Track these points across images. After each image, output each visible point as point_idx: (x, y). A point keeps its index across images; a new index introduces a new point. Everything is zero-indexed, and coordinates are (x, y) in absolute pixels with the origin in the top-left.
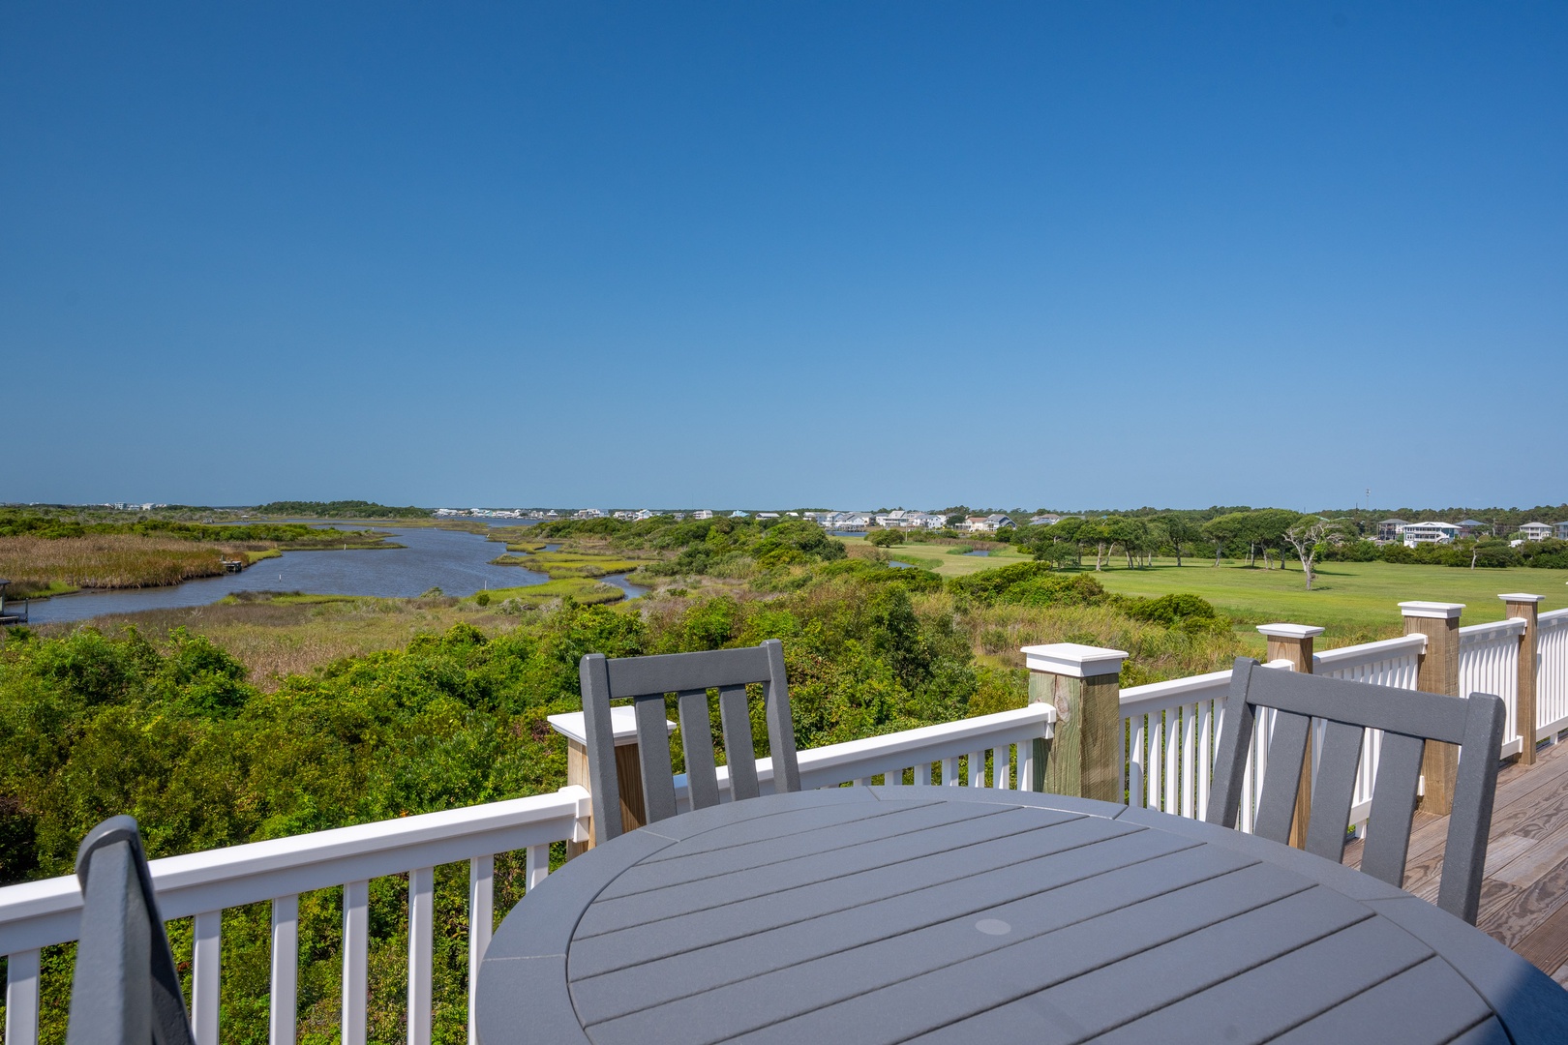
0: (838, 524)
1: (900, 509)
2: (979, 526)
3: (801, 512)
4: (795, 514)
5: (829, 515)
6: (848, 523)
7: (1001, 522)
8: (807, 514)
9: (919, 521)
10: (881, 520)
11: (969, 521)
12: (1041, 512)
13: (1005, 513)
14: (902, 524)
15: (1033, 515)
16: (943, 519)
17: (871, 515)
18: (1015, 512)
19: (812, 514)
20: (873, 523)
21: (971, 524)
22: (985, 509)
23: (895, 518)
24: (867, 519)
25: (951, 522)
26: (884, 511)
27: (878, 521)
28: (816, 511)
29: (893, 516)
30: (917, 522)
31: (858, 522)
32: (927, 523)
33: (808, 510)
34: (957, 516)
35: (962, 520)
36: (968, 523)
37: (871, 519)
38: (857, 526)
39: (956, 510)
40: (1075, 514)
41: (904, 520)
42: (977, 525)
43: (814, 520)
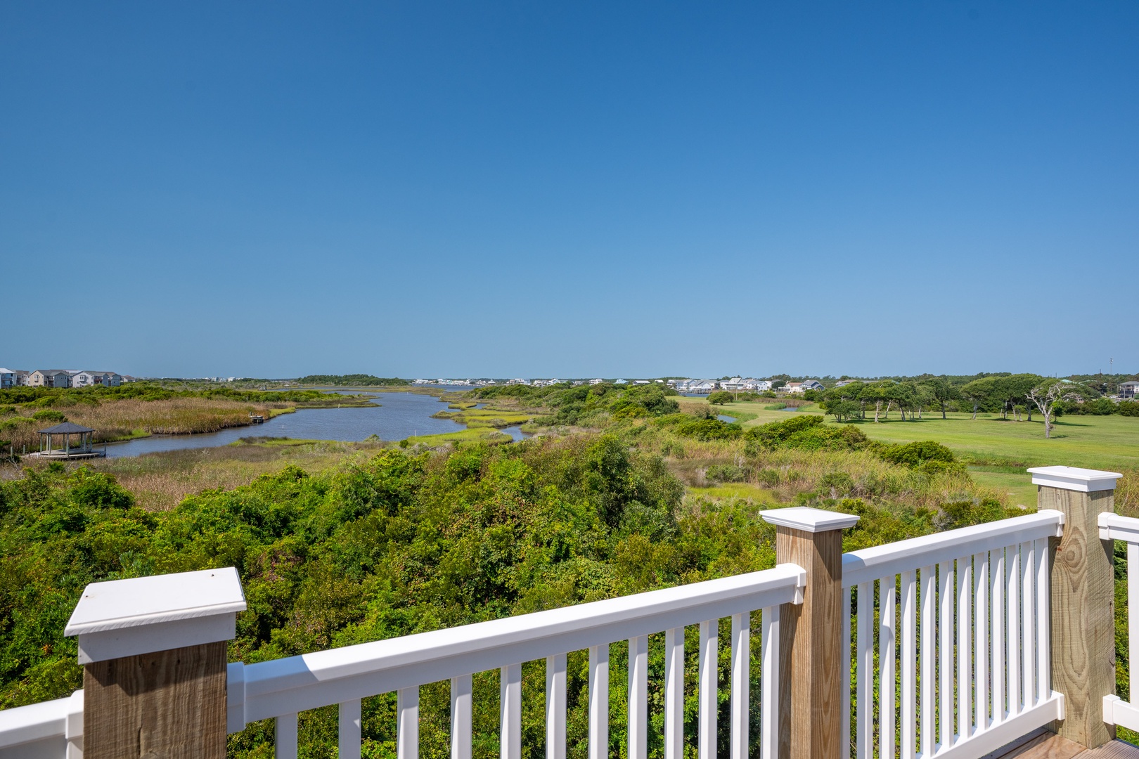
0: (691, 388)
1: (739, 377)
2: (797, 389)
3: (666, 380)
4: (662, 381)
5: (686, 382)
6: (699, 387)
7: (812, 386)
8: (670, 381)
9: (751, 386)
10: (723, 385)
11: (788, 385)
12: (844, 378)
13: (818, 379)
14: (739, 388)
15: (838, 380)
16: (769, 384)
17: (716, 382)
18: (826, 378)
19: (673, 381)
20: (718, 386)
21: (790, 387)
22: (803, 376)
23: (733, 383)
24: (713, 385)
25: (775, 386)
26: (728, 379)
27: (721, 386)
28: (677, 378)
29: (732, 382)
30: (750, 386)
31: (706, 386)
32: (757, 387)
33: (671, 378)
34: (780, 382)
35: (783, 384)
36: (788, 386)
37: (716, 384)
38: (706, 390)
39: (779, 377)
40: (872, 380)
41: (740, 385)
42: (794, 388)
43: (675, 385)
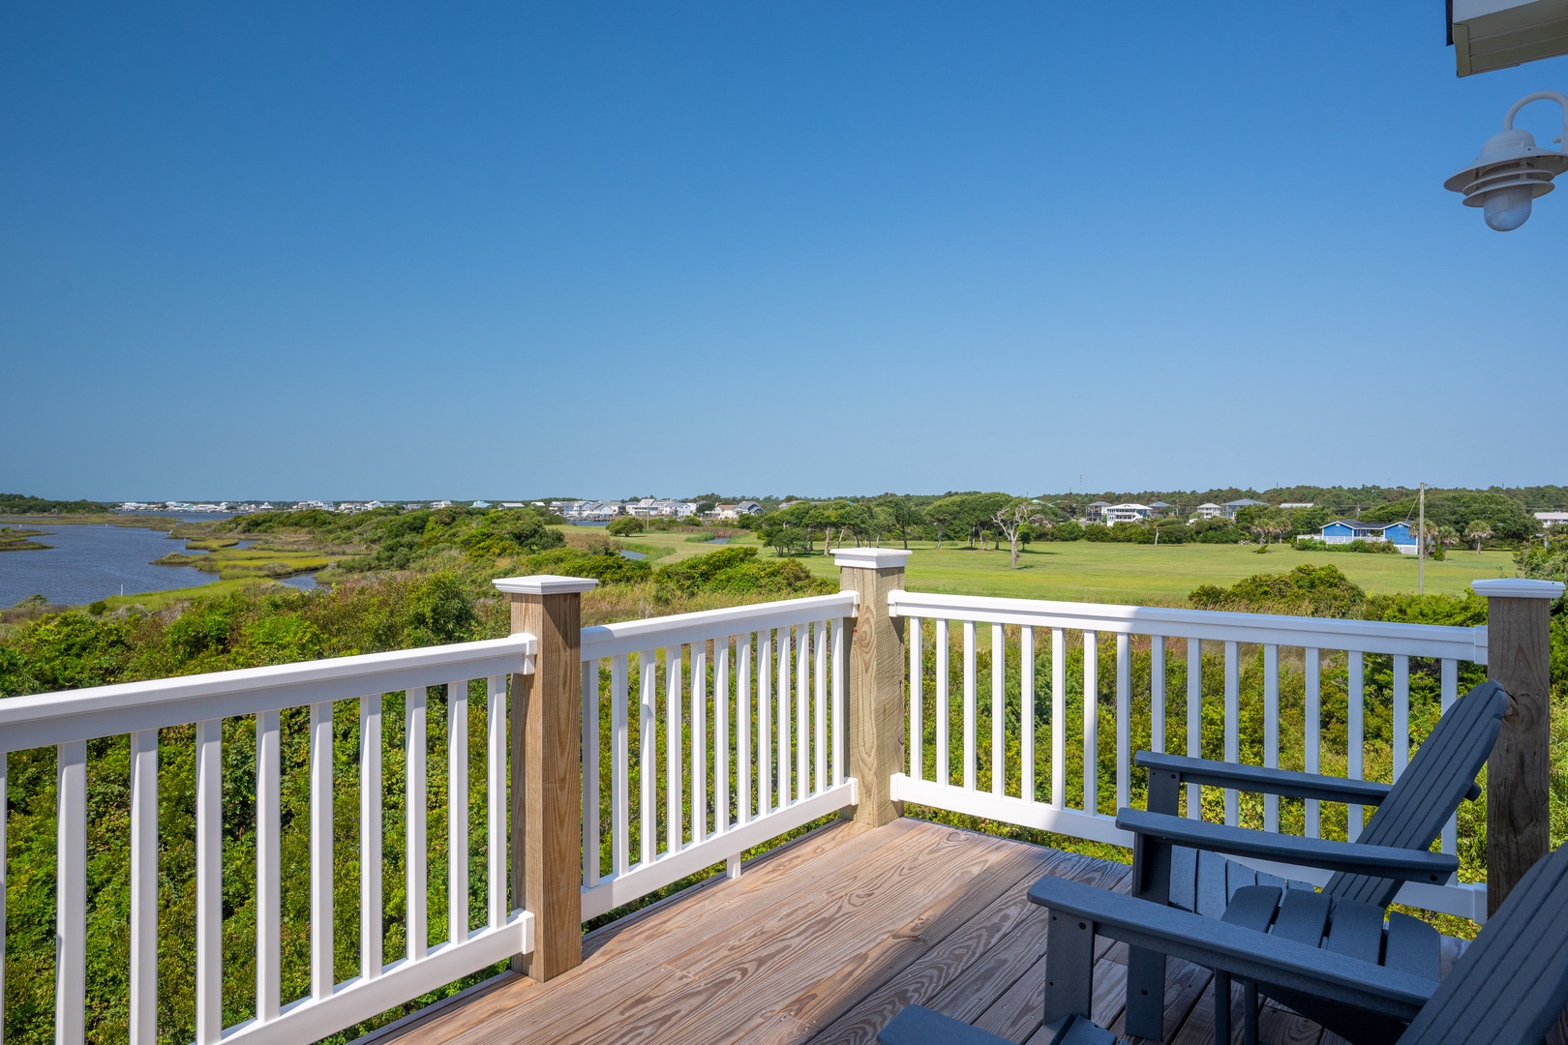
0: (585, 514)
1: (652, 497)
2: (729, 514)
3: (548, 502)
4: (542, 504)
5: (576, 504)
6: (595, 512)
7: (749, 509)
8: (554, 503)
9: (668, 509)
10: (631, 509)
11: (718, 508)
12: (789, 499)
13: (758, 500)
14: (653, 513)
15: (782, 502)
16: (693, 507)
17: (620, 504)
18: (768, 499)
19: (558, 503)
20: (622, 511)
21: (720, 512)
22: (739, 497)
23: (644, 506)
24: (616, 508)
25: (701, 509)
26: (636, 500)
27: (628, 510)
28: (564, 500)
29: (642, 504)
30: (667, 510)
31: (606, 511)
32: (676, 511)
33: (556, 500)
34: (707, 504)
35: (711, 507)
36: (718, 510)
37: (620, 508)
38: (605, 515)
39: (707, 497)
40: (825, 501)
41: (653, 509)
42: (726, 512)
43: (561, 510)
